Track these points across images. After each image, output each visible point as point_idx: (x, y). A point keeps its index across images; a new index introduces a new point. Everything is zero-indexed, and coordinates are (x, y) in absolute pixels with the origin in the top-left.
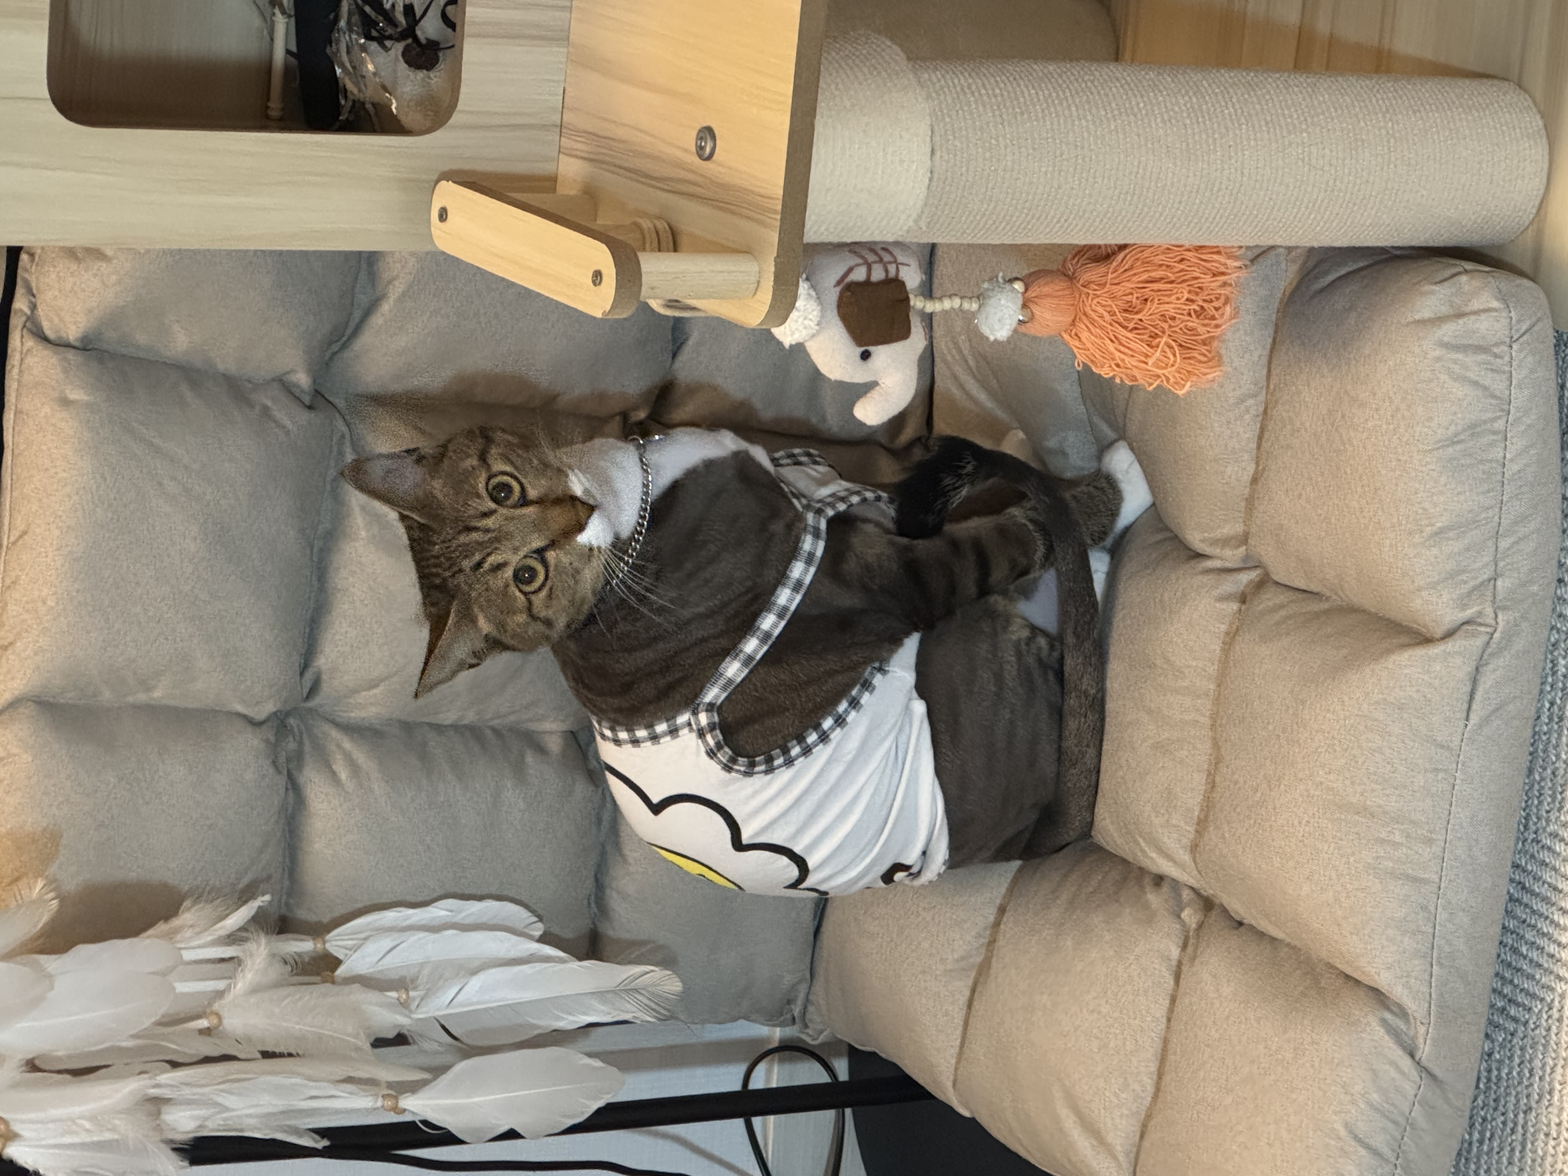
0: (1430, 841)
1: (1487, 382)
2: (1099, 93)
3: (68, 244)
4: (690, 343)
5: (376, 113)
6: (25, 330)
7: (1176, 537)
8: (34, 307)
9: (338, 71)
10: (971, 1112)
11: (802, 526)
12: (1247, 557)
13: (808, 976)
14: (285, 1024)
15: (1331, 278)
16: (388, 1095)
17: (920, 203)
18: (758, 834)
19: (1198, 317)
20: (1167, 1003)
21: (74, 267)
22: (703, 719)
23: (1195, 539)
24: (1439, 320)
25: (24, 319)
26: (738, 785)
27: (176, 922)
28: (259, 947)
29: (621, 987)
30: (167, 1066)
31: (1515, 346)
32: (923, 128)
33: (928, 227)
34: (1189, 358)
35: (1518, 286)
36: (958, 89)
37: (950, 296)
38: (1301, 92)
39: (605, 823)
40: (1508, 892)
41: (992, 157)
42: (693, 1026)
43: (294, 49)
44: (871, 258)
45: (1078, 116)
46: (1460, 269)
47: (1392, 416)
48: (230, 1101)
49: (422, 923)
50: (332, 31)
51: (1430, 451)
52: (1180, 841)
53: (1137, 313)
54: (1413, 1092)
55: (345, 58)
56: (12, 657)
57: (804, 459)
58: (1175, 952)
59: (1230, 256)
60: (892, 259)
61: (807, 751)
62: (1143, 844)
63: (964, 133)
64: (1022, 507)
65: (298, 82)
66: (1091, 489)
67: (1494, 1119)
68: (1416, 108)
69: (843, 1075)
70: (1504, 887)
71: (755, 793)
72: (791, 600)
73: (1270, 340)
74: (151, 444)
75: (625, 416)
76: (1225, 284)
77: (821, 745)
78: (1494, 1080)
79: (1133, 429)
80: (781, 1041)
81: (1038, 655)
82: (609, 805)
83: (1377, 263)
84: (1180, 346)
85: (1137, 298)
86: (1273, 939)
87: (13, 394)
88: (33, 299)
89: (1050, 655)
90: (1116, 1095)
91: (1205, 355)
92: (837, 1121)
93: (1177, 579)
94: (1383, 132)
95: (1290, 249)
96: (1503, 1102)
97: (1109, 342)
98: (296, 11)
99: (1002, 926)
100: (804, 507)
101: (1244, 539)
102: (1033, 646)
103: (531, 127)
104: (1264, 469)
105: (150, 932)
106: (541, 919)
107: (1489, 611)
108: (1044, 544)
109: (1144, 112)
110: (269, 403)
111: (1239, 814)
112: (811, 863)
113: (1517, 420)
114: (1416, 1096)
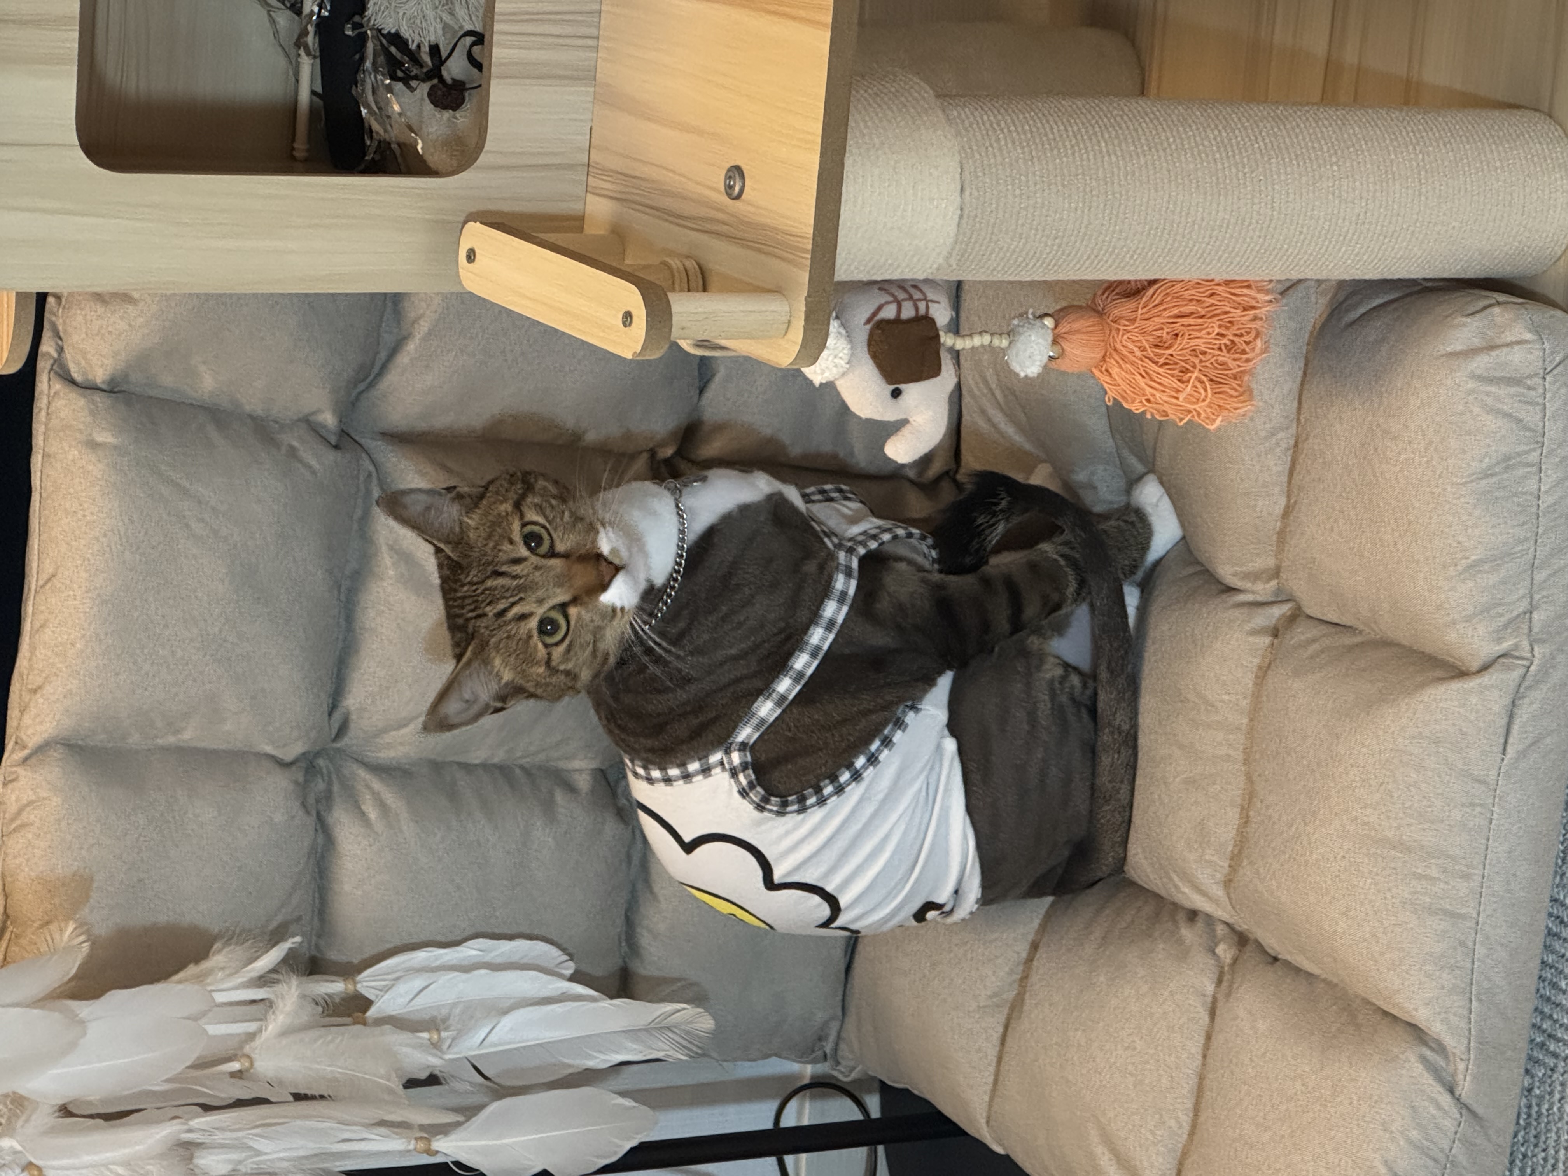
0: (1466, 877)
1: (1522, 415)
2: (1128, 128)
3: (98, 289)
4: (717, 379)
5: (402, 154)
6: (52, 373)
7: (1207, 571)
8: (60, 350)
9: (364, 111)
10: (1004, 1149)
11: (835, 564)
12: (1279, 591)
13: (840, 1013)
14: (317, 1066)
15: (1362, 310)
16: (421, 1138)
17: (950, 241)
18: (789, 874)
19: (1229, 351)
20: (1202, 1040)
21: (100, 309)
22: (736, 758)
23: (1227, 573)
24: (1472, 352)
25: (51, 361)
26: (770, 824)
27: (205, 965)
28: (290, 988)
29: (652, 1025)
30: (199, 1109)
31: (1548, 378)
32: (952, 164)
33: (957, 265)
34: (1219, 393)
35: (1552, 317)
36: (988, 125)
37: (980, 333)
38: (1330, 125)
39: (636, 861)
40: (1547, 927)
41: (1022, 194)
42: (725, 1064)
43: (319, 90)
44: (901, 295)
45: (1108, 151)
46: (1493, 301)
47: (1426, 449)
48: (262, 1145)
49: (451, 963)
50: (357, 72)
51: (1464, 484)
52: (1213, 876)
53: (1167, 348)
54: (1453, 1129)
55: (370, 98)
56: (41, 701)
57: (835, 495)
58: (1210, 989)
59: (1260, 290)
60: (921, 297)
61: (840, 790)
62: (1176, 879)
63: (994, 170)
64: (1053, 543)
65: (323, 123)
66: (1122, 524)
67: (1534, 1156)
68: (1446, 140)
69: (875, 1112)
70: (1543, 922)
71: (788, 833)
72: (824, 639)
73: (1300, 373)
74: (178, 485)
75: (653, 453)
76: (1255, 318)
77: (854, 784)
78: (1534, 1115)
79: (1162, 462)
80: (812, 1077)
81: (1072, 694)
82: (639, 845)
83: (1407, 295)
84: (1211, 380)
85: (1168, 333)
86: (1309, 975)
87: (41, 438)
88: (60, 342)
89: (1082, 693)
90: (1152, 1133)
91: (1236, 390)
92: (869, 1156)
93: (1209, 613)
94: (1414, 164)
95: (1319, 282)
96: (1543, 1138)
97: (1139, 377)
98: (321, 51)
99: (1035, 963)
100: (835, 546)
101: (1276, 573)
102: (1067, 685)
103: (558, 167)
104: (1296, 502)
105: (181, 975)
106: (571, 957)
107: (1525, 644)
108: (1076, 579)
109: (1173, 147)
110: (295, 444)
111: (1274, 849)
112: (843, 902)
113: (1551, 452)
114: (1456, 1133)
